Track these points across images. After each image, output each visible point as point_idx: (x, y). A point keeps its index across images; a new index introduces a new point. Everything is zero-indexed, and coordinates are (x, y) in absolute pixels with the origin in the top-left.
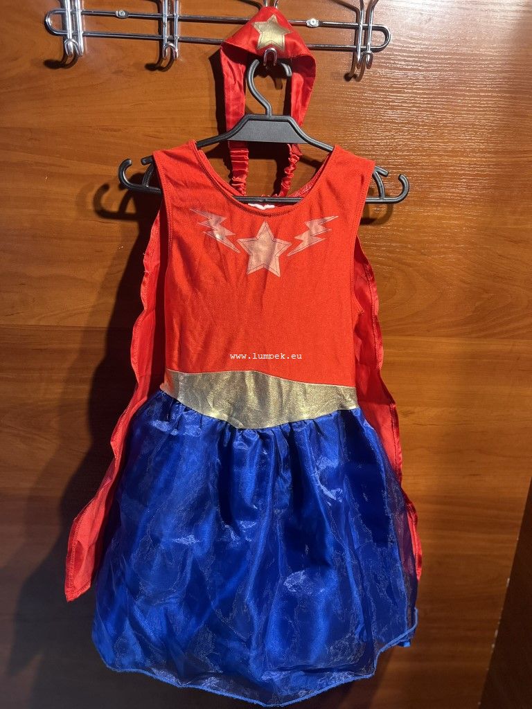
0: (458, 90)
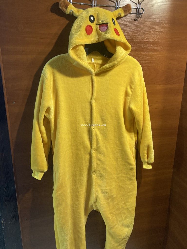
0: (159, 23)
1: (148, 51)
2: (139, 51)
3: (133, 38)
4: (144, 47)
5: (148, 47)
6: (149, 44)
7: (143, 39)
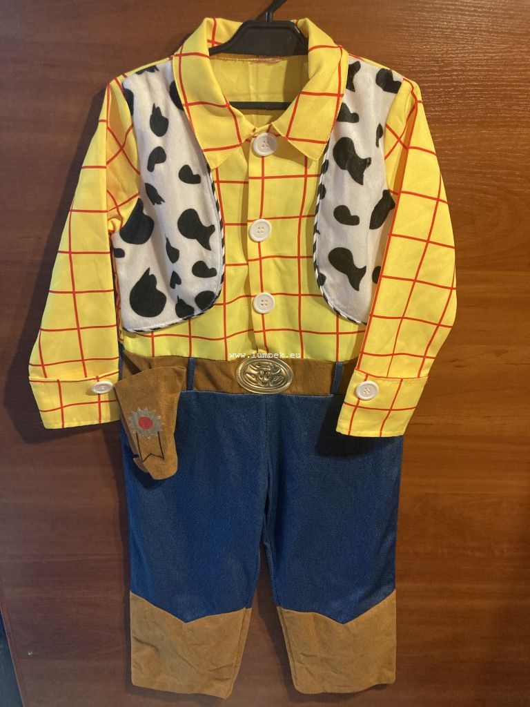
1: (517, 126)
2: (470, 123)
3: (450, 64)
4: (499, 106)
5: (519, 105)
6: (524, 91)
7: (497, 71)
